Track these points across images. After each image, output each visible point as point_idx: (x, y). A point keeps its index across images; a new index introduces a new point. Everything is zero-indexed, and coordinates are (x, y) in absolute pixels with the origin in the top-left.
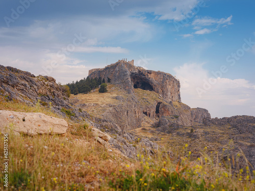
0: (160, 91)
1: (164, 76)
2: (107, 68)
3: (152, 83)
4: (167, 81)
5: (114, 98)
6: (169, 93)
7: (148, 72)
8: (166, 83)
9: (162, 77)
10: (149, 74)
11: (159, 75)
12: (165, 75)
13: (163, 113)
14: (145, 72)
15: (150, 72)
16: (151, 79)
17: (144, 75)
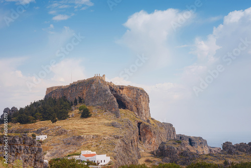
0: (134, 108)
1: (137, 92)
2: (73, 86)
3: (124, 100)
4: (141, 97)
5: (110, 126)
6: (144, 111)
7: (120, 88)
8: (140, 98)
9: (135, 93)
10: (121, 91)
11: (132, 91)
12: (139, 90)
13: (145, 135)
14: (117, 87)
15: (122, 88)
16: (123, 96)
17: (116, 92)
